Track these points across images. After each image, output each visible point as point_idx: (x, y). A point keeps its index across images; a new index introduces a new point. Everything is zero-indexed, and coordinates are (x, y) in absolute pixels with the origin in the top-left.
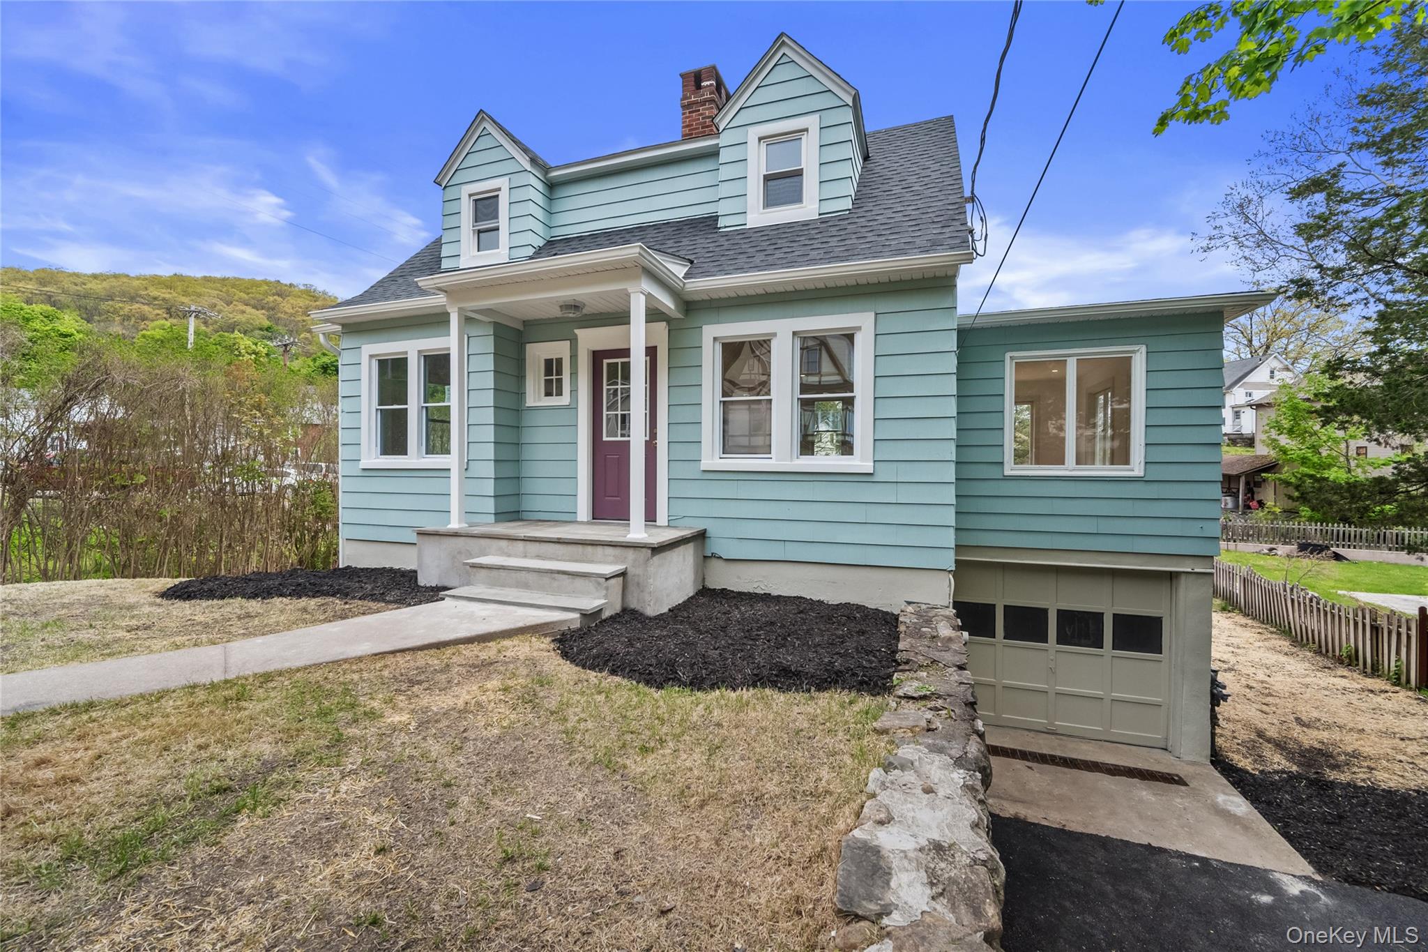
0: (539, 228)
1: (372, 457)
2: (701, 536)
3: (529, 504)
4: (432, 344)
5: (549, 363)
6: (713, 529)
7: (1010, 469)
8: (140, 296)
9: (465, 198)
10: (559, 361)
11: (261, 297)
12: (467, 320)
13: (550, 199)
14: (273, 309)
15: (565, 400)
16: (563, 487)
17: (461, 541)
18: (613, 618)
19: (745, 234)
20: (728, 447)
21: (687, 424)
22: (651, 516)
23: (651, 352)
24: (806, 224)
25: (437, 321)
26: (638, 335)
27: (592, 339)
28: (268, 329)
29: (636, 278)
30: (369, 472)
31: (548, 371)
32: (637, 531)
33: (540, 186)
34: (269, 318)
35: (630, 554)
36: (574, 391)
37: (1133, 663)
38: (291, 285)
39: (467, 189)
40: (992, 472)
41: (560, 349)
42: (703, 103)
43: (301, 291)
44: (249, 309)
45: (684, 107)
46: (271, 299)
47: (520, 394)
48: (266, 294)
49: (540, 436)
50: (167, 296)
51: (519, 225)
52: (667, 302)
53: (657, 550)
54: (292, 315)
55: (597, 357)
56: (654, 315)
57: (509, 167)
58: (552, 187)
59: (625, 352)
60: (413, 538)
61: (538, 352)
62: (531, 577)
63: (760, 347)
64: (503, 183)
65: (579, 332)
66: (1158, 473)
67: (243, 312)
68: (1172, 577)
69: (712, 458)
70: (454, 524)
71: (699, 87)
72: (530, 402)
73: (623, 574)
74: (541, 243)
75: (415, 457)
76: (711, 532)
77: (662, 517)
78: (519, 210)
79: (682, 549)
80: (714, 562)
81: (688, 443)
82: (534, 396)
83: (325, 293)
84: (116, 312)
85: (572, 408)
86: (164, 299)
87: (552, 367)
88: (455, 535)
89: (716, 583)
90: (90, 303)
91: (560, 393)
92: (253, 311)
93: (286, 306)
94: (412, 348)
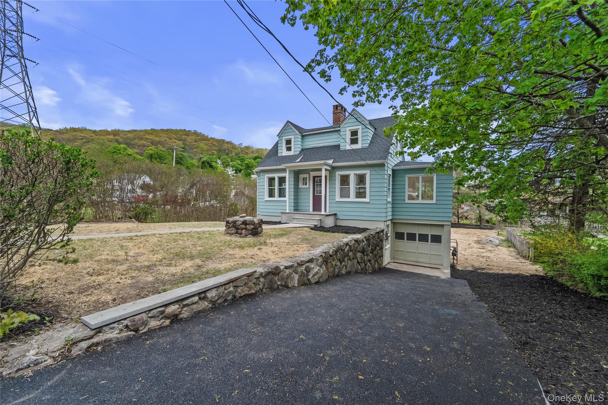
0: (300, 146)
1: (267, 198)
2: (335, 214)
3: (300, 208)
4: (282, 175)
5: (304, 178)
6: (338, 213)
7: (407, 201)
8: (143, 138)
9: (284, 140)
10: (306, 178)
11: (180, 136)
12: (290, 171)
13: (302, 139)
14: (184, 140)
15: (307, 186)
16: (307, 205)
17: (290, 214)
18: (319, 227)
19: (345, 151)
20: (342, 196)
21: (333, 192)
22: (325, 211)
23: (326, 177)
24: (358, 149)
25: (284, 170)
26: (323, 173)
27: (313, 174)
28: (183, 148)
29: (323, 166)
30: (267, 201)
31: (304, 180)
32: (323, 212)
33: (300, 137)
34: (183, 144)
35: (322, 216)
36: (309, 185)
37: (435, 245)
38: (189, 131)
39: (284, 138)
40: (403, 202)
41: (306, 176)
42: (338, 113)
43: (193, 133)
44: (177, 141)
45: (333, 114)
46: (184, 137)
47: (298, 185)
48: (182, 135)
49: (302, 194)
50: (152, 138)
51: (296, 146)
52: (329, 168)
53: (327, 215)
54: (191, 142)
55: (314, 177)
56: (326, 170)
57: (294, 133)
58: (303, 136)
59: (321, 177)
60: (280, 215)
61: (302, 176)
62: (304, 220)
63: (348, 176)
64: (292, 137)
65: (311, 173)
66: (438, 202)
67: (175, 142)
68: (443, 225)
69: (338, 199)
70: (287, 211)
71: (337, 109)
72: (300, 187)
73: (321, 220)
74: (301, 150)
75: (277, 198)
76: (337, 214)
77: (328, 211)
78: (296, 143)
79: (331, 216)
80: (338, 220)
81: (333, 195)
82: (301, 186)
83: (201, 133)
84: (136, 144)
85: (309, 188)
86: (150, 139)
87: (305, 179)
88: (289, 213)
89: (338, 224)
90: (128, 141)
91: (306, 185)
92: (178, 142)
93: (189, 139)
94: (276, 176)
